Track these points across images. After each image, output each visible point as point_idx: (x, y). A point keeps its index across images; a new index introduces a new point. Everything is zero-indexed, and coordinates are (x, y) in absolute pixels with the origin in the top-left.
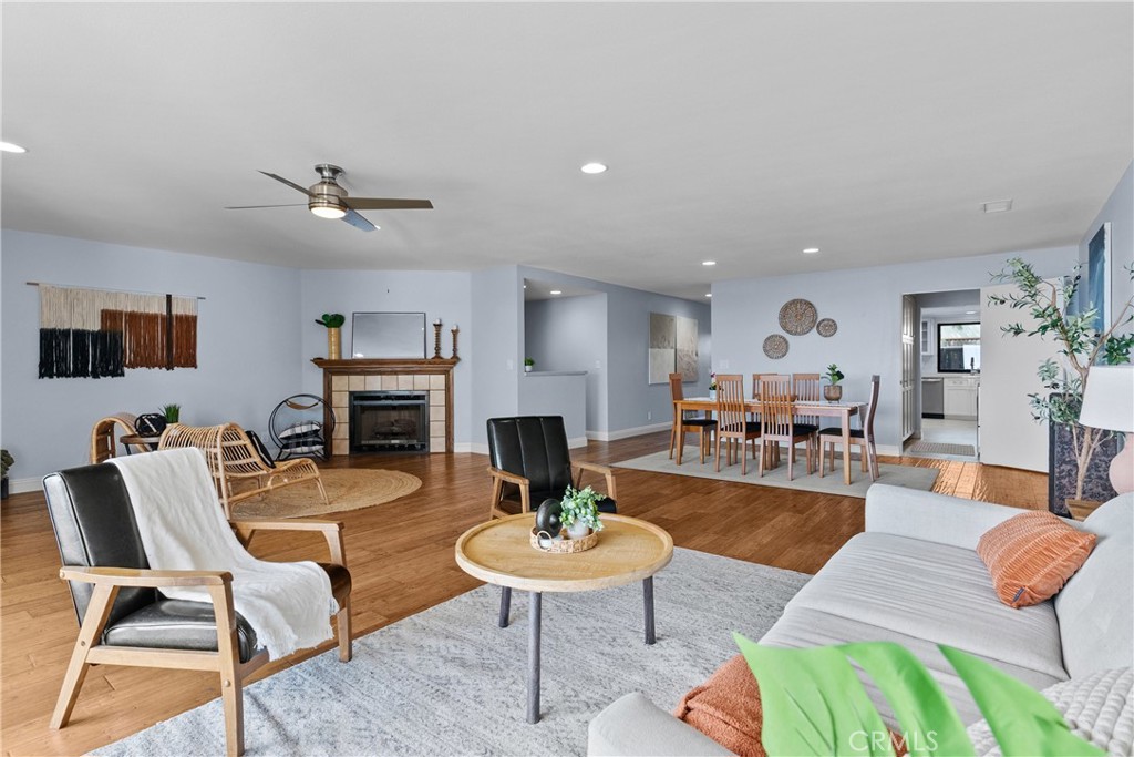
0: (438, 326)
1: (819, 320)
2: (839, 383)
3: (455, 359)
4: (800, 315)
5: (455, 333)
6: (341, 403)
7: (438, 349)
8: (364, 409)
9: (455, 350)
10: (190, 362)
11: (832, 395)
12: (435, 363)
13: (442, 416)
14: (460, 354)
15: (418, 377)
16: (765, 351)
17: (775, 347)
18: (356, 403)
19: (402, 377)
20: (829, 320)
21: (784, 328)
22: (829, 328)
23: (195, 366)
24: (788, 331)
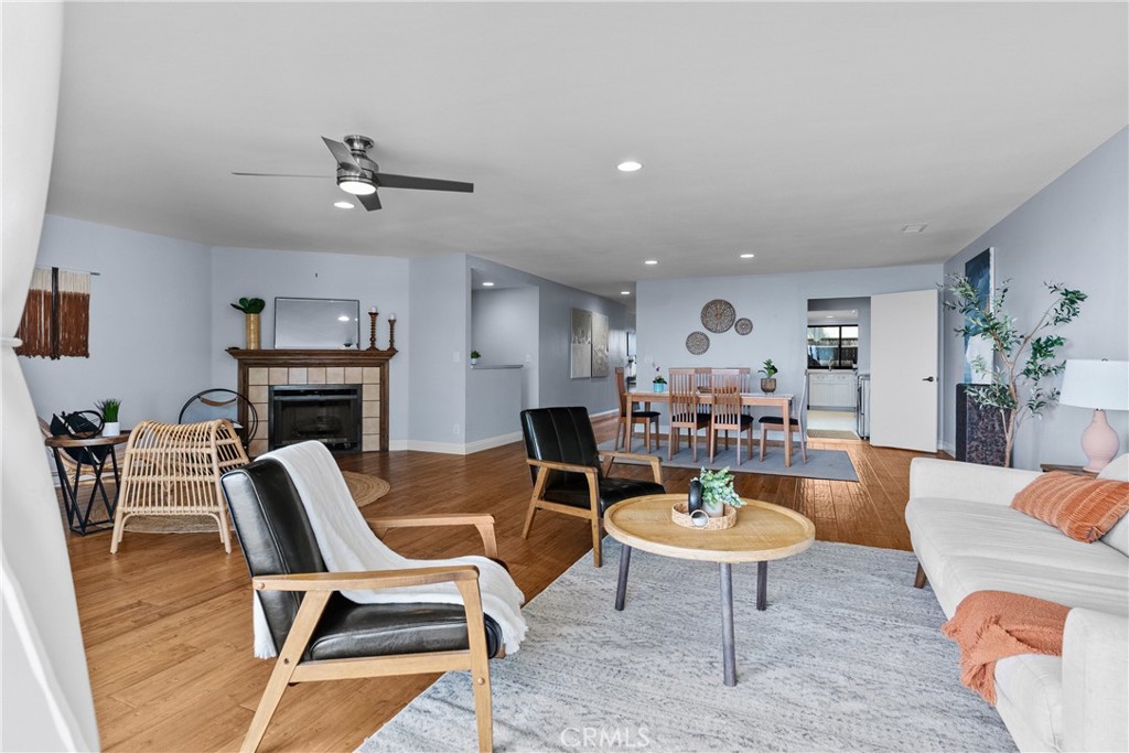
0: (374, 315)
1: (737, 320)
2: (774, 376)
3: (392, 351)
4: (719, 314)
5: (392, 323)
6: (259, 397)
7: (373, 340)
8: (285, 404)
9: (392, 341)
10: (80, 349)
11: (769, 387)
12: (371, 355)
13: (377, 412)
14: (396, 346)
15: (349, 370)
16: (688, 347)
17: (697, 343)
18: (276, 398)
19: (330, 370)
20: (746, 319)
21: (705, 326)
22: (745, 327)
23: (86, 355)
24: (709, 329)
